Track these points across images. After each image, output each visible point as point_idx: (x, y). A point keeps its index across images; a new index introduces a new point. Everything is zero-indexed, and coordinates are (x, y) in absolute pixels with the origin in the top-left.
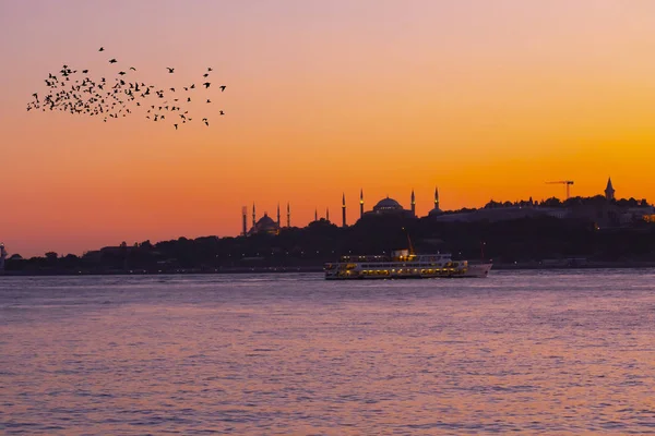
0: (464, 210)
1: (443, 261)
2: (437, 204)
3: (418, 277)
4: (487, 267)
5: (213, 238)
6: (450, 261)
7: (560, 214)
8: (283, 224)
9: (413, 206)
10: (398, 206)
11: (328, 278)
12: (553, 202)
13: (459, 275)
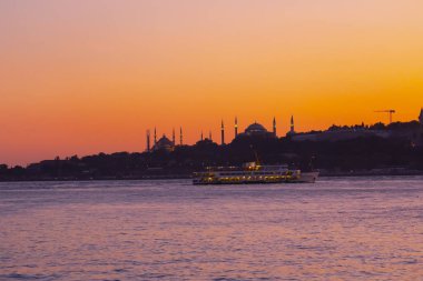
0: (313, 132)
1: (282, 171)
2: (292, 128)
3: (263, 182)
4: (315, 174)
5: (125, 153)
6: (287, 171)
7: (385, 135)
8: (177, 143)
9: (275, 129)
10: (263, 129)
11: (195, 183)
12: (379, 126)
13: (294, 180)
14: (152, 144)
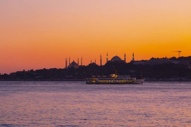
0: (143, 61)
1: (127, 78)
2: (133, 58)
3: (118, 83)
4: (143, 80)
5: (55, 69)
6: (130, 78)
7: (176, 62)
8: (80, 64)
9: (125, 59)
10: (120, 59)
11: (87, 83)
12: (174, 58)
13: (133, 83)
14: (68, 65)
